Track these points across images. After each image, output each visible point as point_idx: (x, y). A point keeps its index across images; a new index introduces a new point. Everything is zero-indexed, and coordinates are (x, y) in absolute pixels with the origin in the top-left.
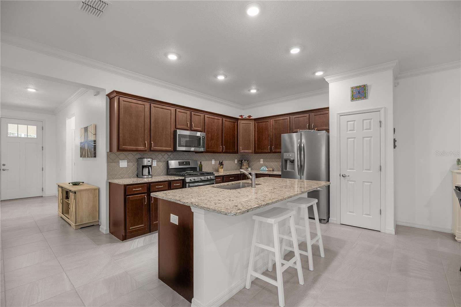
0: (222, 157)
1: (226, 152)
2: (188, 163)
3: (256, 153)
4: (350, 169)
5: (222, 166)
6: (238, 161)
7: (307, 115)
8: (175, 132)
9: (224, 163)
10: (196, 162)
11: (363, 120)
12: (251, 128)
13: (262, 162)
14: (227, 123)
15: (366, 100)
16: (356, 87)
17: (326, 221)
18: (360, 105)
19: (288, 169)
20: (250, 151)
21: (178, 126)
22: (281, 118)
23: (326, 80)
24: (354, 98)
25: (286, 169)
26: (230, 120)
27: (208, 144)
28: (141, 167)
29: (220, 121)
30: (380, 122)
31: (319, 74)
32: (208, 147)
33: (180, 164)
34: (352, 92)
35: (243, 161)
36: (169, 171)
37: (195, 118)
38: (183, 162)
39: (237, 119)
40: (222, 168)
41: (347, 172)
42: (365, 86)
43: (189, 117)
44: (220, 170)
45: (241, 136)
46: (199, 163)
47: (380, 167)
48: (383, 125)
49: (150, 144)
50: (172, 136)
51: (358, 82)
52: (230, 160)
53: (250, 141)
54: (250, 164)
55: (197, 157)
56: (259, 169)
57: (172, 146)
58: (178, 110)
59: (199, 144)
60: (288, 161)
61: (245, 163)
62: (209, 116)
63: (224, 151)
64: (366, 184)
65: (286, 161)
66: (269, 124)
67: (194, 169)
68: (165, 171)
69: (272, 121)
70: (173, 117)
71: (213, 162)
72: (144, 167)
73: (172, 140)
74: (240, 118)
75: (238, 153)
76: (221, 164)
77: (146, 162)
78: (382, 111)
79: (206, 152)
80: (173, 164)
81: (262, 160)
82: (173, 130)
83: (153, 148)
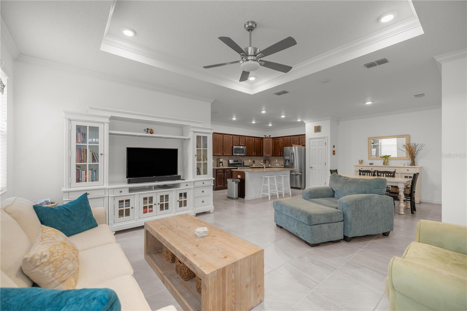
0: (254, 158)
1: (256, 156)
2: (238, 161)
3: (273, 156)
4: (314, 164)
5: (254, 163)
6: (264, 161)
7: (298, 137)
8: (233, 147)
9: (255, 161)
10: (241, 160)
11: (319, 142)
12: (271, 143)
13: (277, 161)
14: (257, 140)
15: (320, 133)
16: (316, 126)
17: (304, 189)
18: (318, 135)
19: (287, 165)
20: (270, 155)
21: (234, 144)
22: (286, 138)
23: (304, 122)
24: (315, 131)
25: (286, 164)
26: (259, 139)
27: (247, 152)
28: (219, 162)
29: (253, 140)
30: (325, 143)
31: (299, 120)
32: (247, 154)
33: (234, 161)
34: (315, 128)
35: (266, 160)
36: (229, 165)
37: (241, 140)
38: (235, 161)
39: (263, 138)
40: (254, 164)
41: (313, 166)
42: (319, 126)
43: (238, 139)
44: (253, 165)
45: (265, 147)
46: (243, 161)
47: (325, 163)
48: (326, 144)
49: (223, 153)
50: (231, 149)
51: (317, 124)
52: (259, 160)
53: (269, 149)
54: (271, 162)
55: (241, 158)
56: (275, 165)
57: (231, 153)
58: (234, 137)
59: (243, 152)
60: (287, 161)
61: (267, 162)
62: (248, 138)
63: (255, 155)
64: (320, 171)
65: (286, 160)
66: (280, 141)
67: (240, 164)
68: (227, 165)
69: (281, 139)
70: (232, 140)
71: (250, 161)
72: (220, 162)
73: (231, 150)
74: (264, 137)
75: (263, 156)
76: (254, 162)
77: (221, 160)
78: (326, 138)
79: (247, 156)
80: (231, 162)
81: (277, 160)
82: (232, 146)
83: (224, 154)
